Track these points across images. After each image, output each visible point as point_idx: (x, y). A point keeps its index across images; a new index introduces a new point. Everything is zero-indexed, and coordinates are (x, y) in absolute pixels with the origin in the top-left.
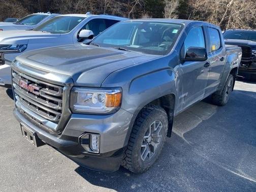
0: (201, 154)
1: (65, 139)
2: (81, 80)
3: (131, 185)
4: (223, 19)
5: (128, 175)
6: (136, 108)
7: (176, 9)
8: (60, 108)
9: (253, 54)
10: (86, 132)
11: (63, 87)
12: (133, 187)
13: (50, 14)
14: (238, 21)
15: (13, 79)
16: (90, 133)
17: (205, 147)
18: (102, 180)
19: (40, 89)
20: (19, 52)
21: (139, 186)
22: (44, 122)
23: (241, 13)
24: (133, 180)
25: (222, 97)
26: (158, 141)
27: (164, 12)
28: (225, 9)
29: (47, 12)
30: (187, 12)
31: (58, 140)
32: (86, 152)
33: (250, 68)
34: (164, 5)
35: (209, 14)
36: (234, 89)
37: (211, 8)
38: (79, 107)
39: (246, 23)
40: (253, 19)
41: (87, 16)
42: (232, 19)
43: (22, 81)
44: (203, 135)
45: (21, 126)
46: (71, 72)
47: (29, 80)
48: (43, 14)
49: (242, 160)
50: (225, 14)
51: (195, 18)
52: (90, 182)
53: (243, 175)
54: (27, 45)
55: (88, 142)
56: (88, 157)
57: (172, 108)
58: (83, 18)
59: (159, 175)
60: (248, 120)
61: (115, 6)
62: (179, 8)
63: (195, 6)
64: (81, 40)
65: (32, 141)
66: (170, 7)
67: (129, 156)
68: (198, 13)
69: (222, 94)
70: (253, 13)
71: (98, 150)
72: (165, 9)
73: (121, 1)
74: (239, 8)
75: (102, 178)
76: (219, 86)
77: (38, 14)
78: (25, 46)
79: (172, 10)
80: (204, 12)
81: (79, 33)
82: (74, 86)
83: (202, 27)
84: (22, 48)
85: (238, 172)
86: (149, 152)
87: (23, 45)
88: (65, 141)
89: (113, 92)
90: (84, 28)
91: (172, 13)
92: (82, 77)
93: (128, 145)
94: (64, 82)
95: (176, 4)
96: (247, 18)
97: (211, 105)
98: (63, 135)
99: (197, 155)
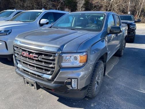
0: (120, 83)
1: (56, 84)
2: (65, 49)
3: (91, 105)
4: (109, 9)
5: (87, 99)
6: (94, 62)
7: (84, 5)
8: (53, 66)
9: (130, 28)
10: (69, 78)
11: (55, 54)
12: (92, 105)
13: (15, 11)
14: (116, 10)
15: (15, 51)
16: (71, 79)
17: (120, 79)
18: (74, 104)
19: (38, 56)
20: (7, 35)
21: (95, 104)
22: (41, 75)
23: (117, 6)
24: (91, 102)
25: (121, 52)
26: (100, 79)
27: (77, 7)
28: (109, 4)
29: (13, 9)
30: (89, 6)
31: (52, 84)
32: (69, 90)
33: (130, 35)
34: (77, 3)
35: (101, 7)
36: (126, 47)
37: (102, 3)
38: (64, 65)
39: (121, 11)
40: (124, 9)
41: (43, 11)
42: (113, 9)
43: (24, 52)
44: (117, 73)
45: (24, 79)
46: (58, 45)
47: (28, 52)
48: (11, 10)
49: (141, 84)
50: (110, 6)
51: (94, 10)
52: (68, 106)
53: (144, 91)
54: (11, 30)
55: (70, 83)
56: (69, 92)
57: (105, 60)
58: (41, 12)
59: (103, 98)
60: (136, 63)
61: (49, 4)
62: (85, 4)
63: (94, 2)
64: (41, 25)
65: (33, 87)
66: (80, 4)
67: (90, 89)
68: (95, 7)
69: (121, 50)
70: (124, 6)
71: (77, 88)
72: (78, 5)
73: (52, 1)
74: (116, 3)
75: (74, 103)
76: (120, 46)
77: (8, 10)
78: (10, 31)
79: (82, 5)
80: (98, 6)
81: (40, 21)
82: (62, 53)
83: (113, 15)
84: (9, 32)
85: (141, 90)
86: (97, 85)
87: (9, 30)
88: (57, 85)
89: (82, 54)
90: (42, 18)
91: (82, 7)
92: (65, 47)
93: (90, 83)
94: (56, 51)
95: (83, 2)
96: (121, 8)
97: (116, 57)
98: (55, 81)
99: (118, 84)
